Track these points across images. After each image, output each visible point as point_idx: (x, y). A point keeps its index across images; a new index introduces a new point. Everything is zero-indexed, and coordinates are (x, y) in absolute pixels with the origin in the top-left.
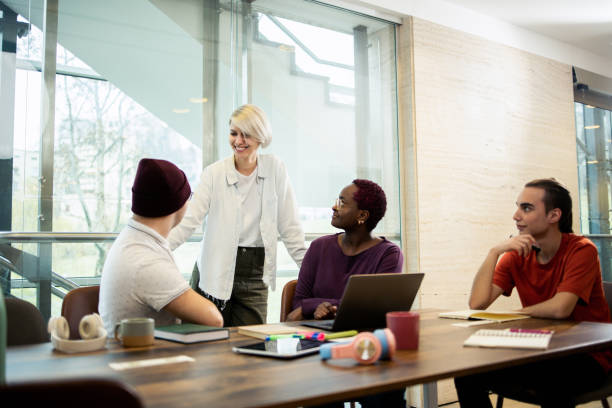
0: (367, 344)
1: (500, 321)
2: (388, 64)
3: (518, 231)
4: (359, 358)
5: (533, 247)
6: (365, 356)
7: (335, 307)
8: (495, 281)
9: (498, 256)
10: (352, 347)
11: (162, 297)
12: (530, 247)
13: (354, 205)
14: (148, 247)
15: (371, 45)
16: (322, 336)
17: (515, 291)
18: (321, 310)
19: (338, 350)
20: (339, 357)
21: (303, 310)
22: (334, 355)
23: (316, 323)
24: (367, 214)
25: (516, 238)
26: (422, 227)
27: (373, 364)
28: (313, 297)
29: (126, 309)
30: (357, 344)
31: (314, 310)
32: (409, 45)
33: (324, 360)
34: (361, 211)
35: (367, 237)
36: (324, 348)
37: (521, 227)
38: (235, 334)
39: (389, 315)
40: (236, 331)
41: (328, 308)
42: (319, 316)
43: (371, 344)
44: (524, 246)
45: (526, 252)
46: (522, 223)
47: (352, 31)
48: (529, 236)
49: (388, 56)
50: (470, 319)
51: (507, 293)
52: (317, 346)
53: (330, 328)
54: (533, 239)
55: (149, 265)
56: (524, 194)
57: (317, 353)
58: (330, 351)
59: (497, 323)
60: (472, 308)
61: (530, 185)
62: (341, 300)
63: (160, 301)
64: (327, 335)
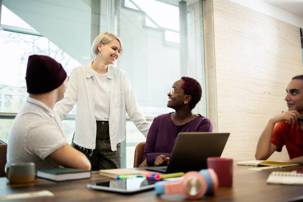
0: (194, 181)
1: (281, 166)
2: (199, 23)
3: (287, 108)
4: (187, 193)
5: (298, 118)
6: (193, 192)
7: (168, 158)
8: (273, 142)
9: (275, 124)
10: (181, 184)
11: (45, 149)
12: (296, 119)
13: (182, 91)
14: (38, 115)
15: (189, 12)
16: (158, 176)
17: (284, 148)
18: (159, 160)
19: (170, 187)
20: (171, 193)
21: (147, 160)
22: (167, 191)
23: (155, 168)
24: (190, 98)
25: (287, 113)
26: (219, 114)
27: (199, 199)
28: (155, 152)
29: (21, 158)
30: (185, 183)
31: (155, 160)
32: (211, 10)
33: (159, 195)
34: (186, 96)
35: (189, 114)
36: (158, 185)
37: (290, 105)
38: (97, 175)
39: (210, 159)
40: (99, 173)
41: (163, 158)
42: (157, 164)
43: (198, 182)
44: (292, 117)
45: (293, 121)
46: (291, 102)
47: (178, 4)
48: (295, 111)
49: (199, 18)
50: (259, 166)
51: (279, 150)
52: (153, 183)
53: (165, 171)
54: (298, 113)
55: (37, 127)
56: (291, 84)
57: (152, 189)
58: (163, 188)
59: (279, 168)
60: (257, 159)
61: (295, 78)
62: (171, 154)
63: (44, 152)
64: (162, 176)
